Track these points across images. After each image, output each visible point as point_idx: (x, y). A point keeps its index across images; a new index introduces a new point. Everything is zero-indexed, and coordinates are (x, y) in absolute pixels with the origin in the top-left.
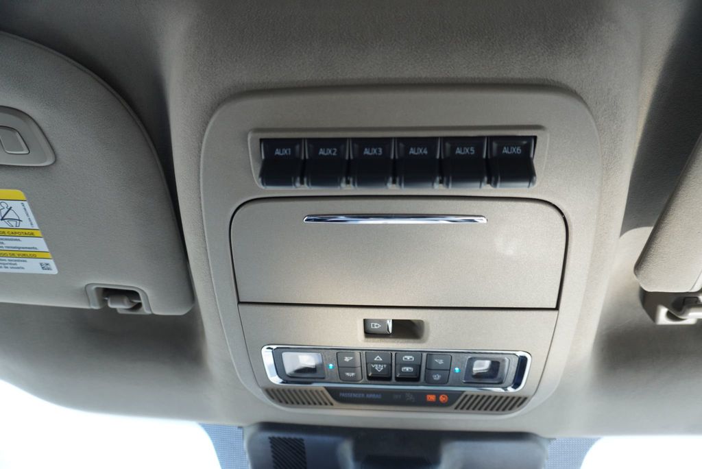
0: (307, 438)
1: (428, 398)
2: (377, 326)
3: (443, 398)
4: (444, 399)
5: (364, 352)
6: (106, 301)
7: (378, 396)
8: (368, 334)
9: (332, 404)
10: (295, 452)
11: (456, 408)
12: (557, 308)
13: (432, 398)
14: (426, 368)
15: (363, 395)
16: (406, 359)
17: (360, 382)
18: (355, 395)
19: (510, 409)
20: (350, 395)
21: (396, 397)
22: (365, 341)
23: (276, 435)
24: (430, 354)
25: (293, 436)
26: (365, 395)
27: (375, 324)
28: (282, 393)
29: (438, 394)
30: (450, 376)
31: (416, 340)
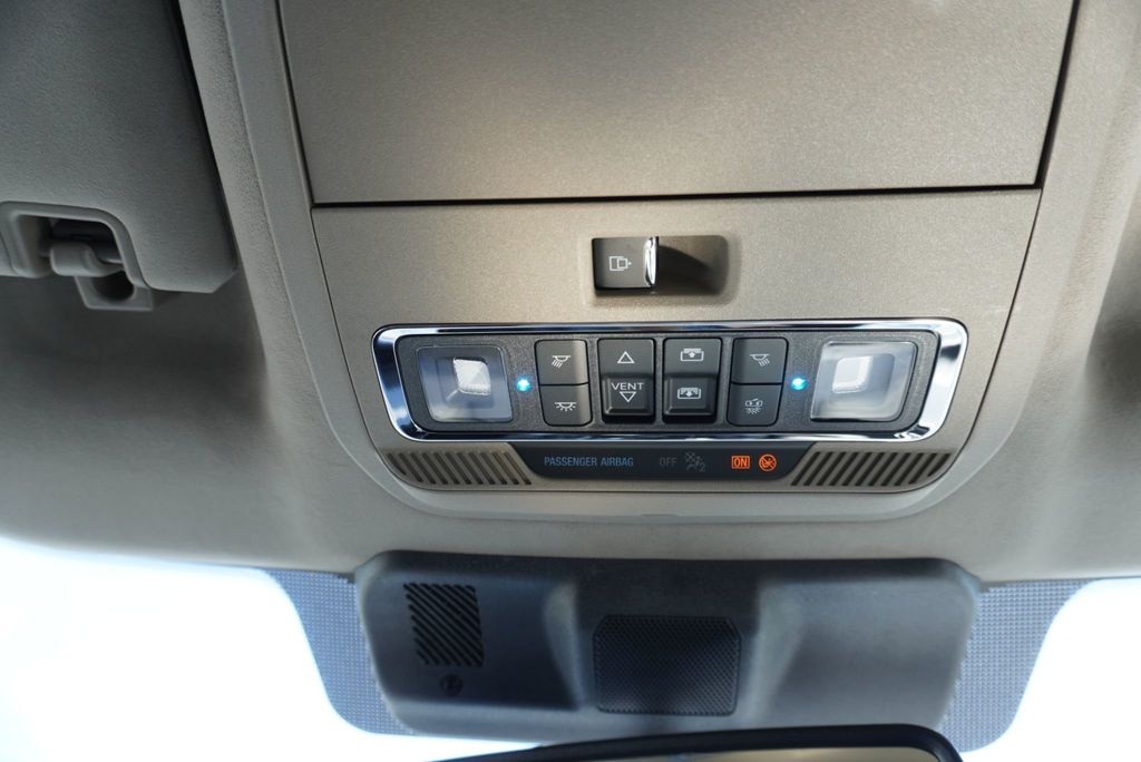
0: (483, 585)
1: (734, 462)
2: (622, 264)
3: (765, 463)
4: (768, 463)
5: (595, 338)
6: (46, 261)
7: (627, 462)
8: (603, 289)
9: (528, 482)
10: (458, 618)
11: (795, 483)
12: (1039, 183)
13: (741, 462)
14: (730, 382)
15: (594, 461)
16: (686, 356)
17: (586, 428)
18: (577, 461)
19: (913, 481)
20: (567, 461)
21: (665, 461)
22: (596, 305)
23: (419, 578)
24: (741, 338)
25: (452, 579)
26: (599, 461)
27: (620, 258)
28: (423, 461)
29: (755, 453)
30: (784, 400)
31: (708, 298)
